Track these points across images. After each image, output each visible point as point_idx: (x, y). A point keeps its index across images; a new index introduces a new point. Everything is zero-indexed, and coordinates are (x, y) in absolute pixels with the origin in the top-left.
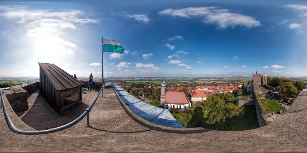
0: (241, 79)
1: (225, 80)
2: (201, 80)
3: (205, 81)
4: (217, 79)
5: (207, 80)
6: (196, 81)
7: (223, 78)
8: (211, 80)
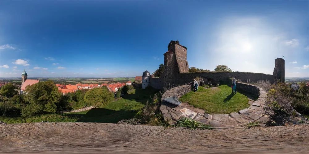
0: (130, 79)
1: (113, 80)
2: (88, 80)
3: (92, 81)
4: (105, 79)
5: (95, 80)
6: (83, 81)
7: (111, 78)
8: (98, 80)
